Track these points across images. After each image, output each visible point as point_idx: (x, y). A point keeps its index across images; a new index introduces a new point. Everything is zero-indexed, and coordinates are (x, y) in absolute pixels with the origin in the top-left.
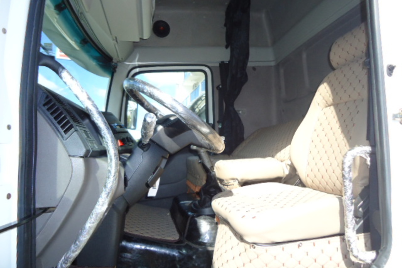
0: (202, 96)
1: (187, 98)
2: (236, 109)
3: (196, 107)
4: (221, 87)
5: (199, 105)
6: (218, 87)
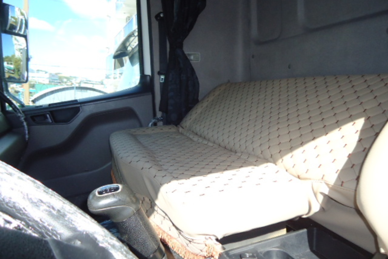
0: (135, 31)
1: (120, 32)
2: (186, 53)
3: (128, 44)
4: (162, 15)
5: (132, 42)
6: (157, 16)
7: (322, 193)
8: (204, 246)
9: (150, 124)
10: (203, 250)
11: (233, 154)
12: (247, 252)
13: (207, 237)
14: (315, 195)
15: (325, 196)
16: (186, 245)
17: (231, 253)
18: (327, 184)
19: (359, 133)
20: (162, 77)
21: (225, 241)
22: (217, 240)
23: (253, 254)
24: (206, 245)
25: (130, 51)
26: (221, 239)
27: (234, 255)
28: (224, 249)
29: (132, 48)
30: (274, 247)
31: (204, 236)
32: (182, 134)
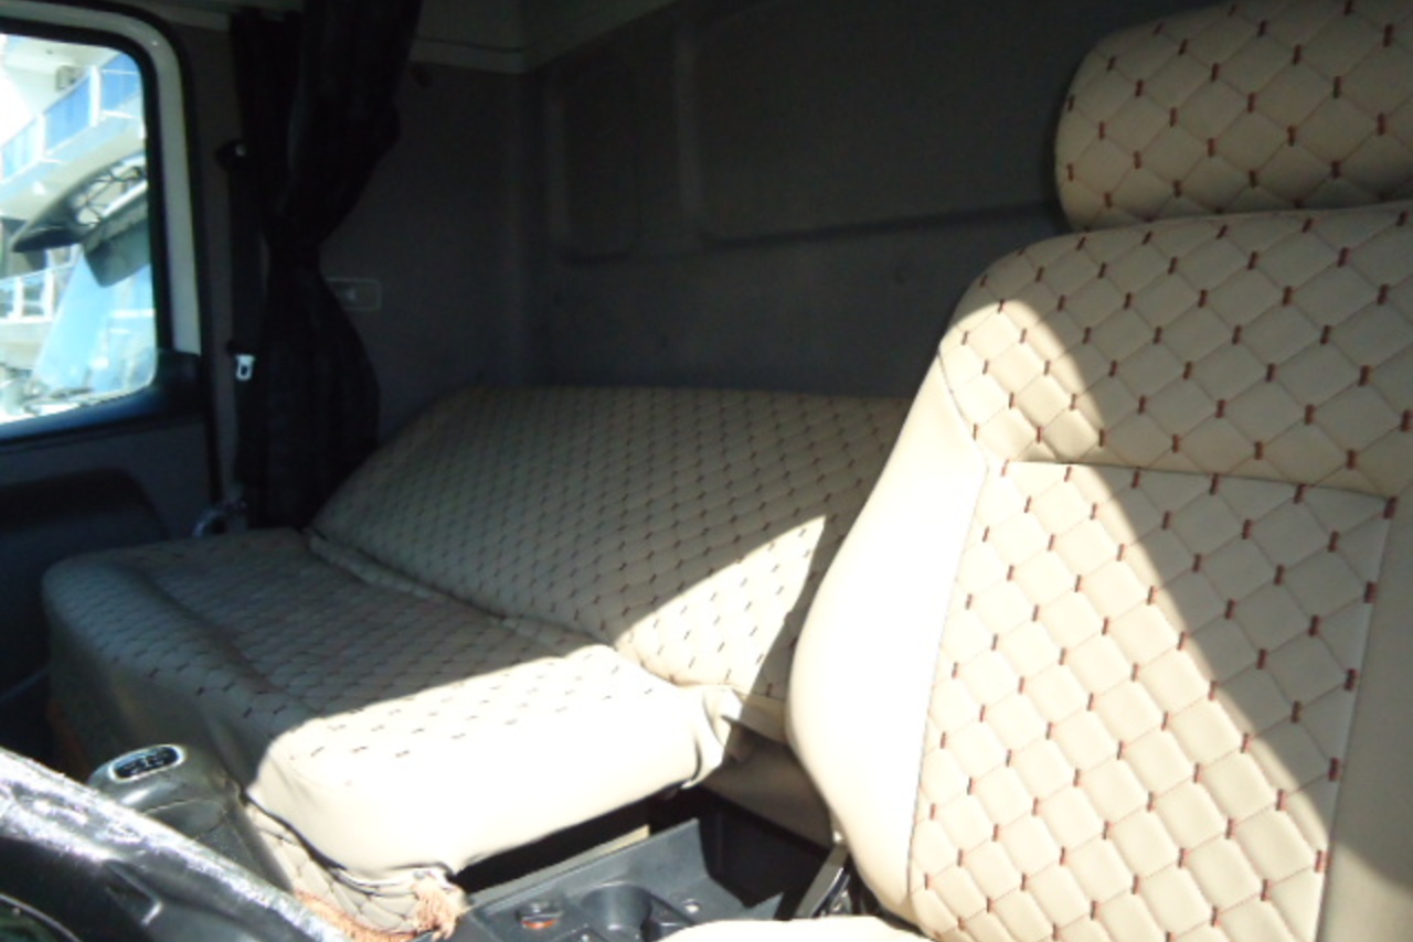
2: (331, 280)
3: (80, 203)
4: (240, 153)
5: (98, 193)
6: (225, 154)
7: (726, 718)
8: (410, 899)
9: (200, 526)
10: (409, 915)
11: (494, 621)
12: (536, 900)
13: (420, 871)
14: (711, 722)
15: (735, 725)
16: (355, 909)
17: (492, 910)
18: (738, 694)
19: (810, 557)
20: (246, 360)
21: (474, 878)
22: (451, 878)
23: (552, 902)
24: (417, 897)
25: (92, 226)
26: (462, 873)
27: (499, 915)
28: (470, 902)
29: (100, 218)
30: (610, 877)
31: (411, 872)
32: (319, 559)
